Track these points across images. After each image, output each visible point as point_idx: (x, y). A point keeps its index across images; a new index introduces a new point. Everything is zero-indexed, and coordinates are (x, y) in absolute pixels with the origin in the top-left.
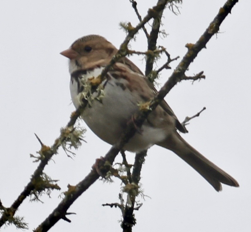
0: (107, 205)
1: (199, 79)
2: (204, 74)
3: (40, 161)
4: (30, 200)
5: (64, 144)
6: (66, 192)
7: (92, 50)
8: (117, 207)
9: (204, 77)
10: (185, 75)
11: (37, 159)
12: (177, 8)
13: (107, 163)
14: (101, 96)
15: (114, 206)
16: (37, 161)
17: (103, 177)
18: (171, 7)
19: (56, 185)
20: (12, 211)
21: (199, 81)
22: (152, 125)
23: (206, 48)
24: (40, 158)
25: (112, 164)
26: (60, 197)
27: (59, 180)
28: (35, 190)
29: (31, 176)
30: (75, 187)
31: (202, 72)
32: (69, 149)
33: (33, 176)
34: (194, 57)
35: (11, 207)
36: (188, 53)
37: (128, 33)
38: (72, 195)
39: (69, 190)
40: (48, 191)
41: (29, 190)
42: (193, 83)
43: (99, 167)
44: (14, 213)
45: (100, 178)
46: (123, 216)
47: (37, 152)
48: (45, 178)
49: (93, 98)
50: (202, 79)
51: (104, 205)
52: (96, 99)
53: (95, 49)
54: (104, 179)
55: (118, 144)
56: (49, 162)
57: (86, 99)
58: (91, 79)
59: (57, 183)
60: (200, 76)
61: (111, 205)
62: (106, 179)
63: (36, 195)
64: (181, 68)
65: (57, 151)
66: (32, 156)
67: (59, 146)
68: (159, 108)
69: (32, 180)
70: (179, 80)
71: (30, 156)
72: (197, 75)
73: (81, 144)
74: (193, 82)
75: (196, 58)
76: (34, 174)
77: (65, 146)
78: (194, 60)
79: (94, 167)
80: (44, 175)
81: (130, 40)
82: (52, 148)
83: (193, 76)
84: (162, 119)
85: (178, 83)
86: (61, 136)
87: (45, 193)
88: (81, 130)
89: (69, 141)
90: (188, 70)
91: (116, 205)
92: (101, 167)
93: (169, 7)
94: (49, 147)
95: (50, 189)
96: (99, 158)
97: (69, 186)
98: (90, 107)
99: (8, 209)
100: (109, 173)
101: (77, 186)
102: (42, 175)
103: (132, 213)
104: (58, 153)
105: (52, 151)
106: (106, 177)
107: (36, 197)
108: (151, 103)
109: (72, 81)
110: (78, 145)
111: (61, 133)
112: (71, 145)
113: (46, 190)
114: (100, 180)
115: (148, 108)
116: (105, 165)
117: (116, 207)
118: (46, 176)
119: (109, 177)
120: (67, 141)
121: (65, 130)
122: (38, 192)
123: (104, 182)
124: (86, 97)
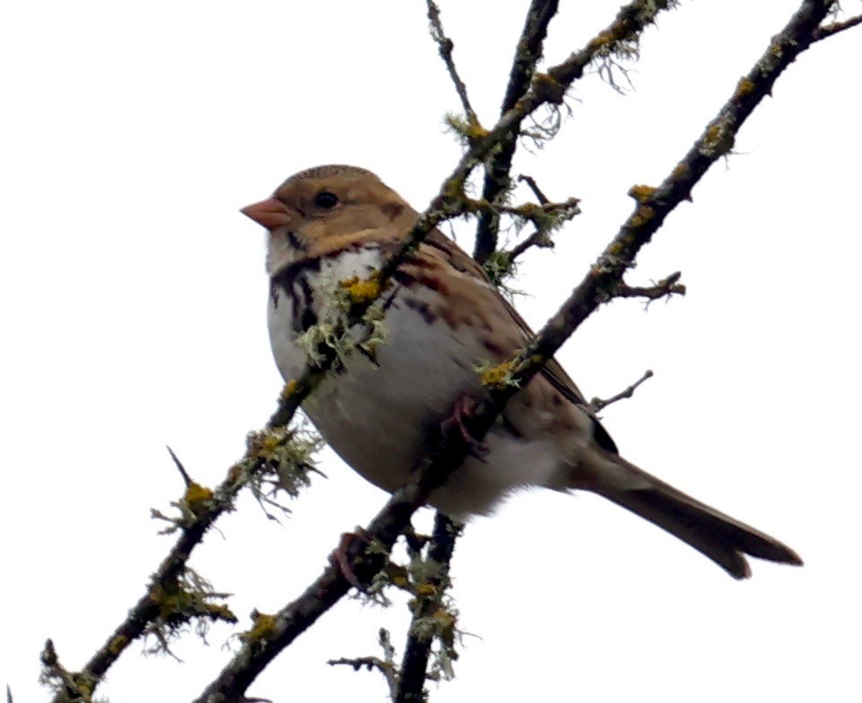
0: (343, 661)
1: (665, 297)
2: (680, 282)
3: (179, 532)
4: (143, 652)
5: (257, 482)
6: (247, 633)
7: (339, 205)
8: (375, 669)
9: (681, 290)
10: (623, 282)
11: (171, 525)
12: (625, 72)
13: (375, 546)
14: (374, 340)
15: (364, 667)
16: (170, 531)
17: (363, 589)
18: (605, 71)
19: (225, 607)
20: (88, 683)
21: (667, 301)
22: (516, 433)
23: (690, 199)
24: (180, 523)
25: (390, 551)
26: (226, 648)
27: (232, 595)
28: (159, 619)
29: (150, 577)
30: (275, 619)
31: (676, 276)
32: (271, 497)
33: (155, 577)
34: (654, 230)
35: (84, 671)
36: (637, 214)
37: (467, 148)
38: (264, 642)
39: (256, 627)
40: (200, 625)
41: (142, 620)
42: (646, 309)
43: (350, 557)
44: (92, 689)
45: (353, 591)
46: (392, 696)
47: (173, 504)
48: (192, 584)
49: (350, 344)
50: (676, 296)
51: (332, 663)
52: (358, 346)
53: (347, 202)
54: (362, 595)
55: (412, 489)
56: (206, 537)
57: (331, 345)
58: (348, 285)
59: (225, 601)
60: (669, 287)
61: (357, 664)
62: (369, 594)
63: (161, 637)
64: (613, 260)
65: (234, 502)
66: (157, 514)
67: (239, 487)
68: (540, 383)
69: (151, 588)
70: (607, 296)
71: (150, 514)
72: (661, 282)
73: (307, 481)
74: (648, 303)
75: (660, 230)
76: (160, 571)
77: (259, 486)
78: (655, 237)
79: (334, 559)
80: (191, 574)
81: (473, 166)
82: (218, 492)
83: (647, 285)
84: (547, 416)
85: (602, 306)
86: (248, 455)
87: (189, 632)
88: (311, 441)
89: (272, 473)
90: (633, 266)
91: (370, 663)
92: (357, 560)
93: (600, 71)
94: (208, 490)
95: (207, 619)
96: (352, 530)
97: (256, 616)
98: (341, 369)
99: (76, 677)
100: (383, 578)
101: (280, 615)
102: (183, 575)
103: (422, 687)
104: (235, 510)
105: (217, 502)
106: (370, 590)
107: (160, 643)
108: (517, 364)
109: (274, 298)
110: (300, 485)
111: (249, 447)
112: (278, 485)
113: (194, 620)
114: (351, 597)
115: (507, 380)
116: (368, 552)
117: (370, 668)
118: (196, 578)
119: (380, 591)
120: (264, 472)
121: (263, 436)
122: (167, 628)
123: (364, 604)
124: (332, 340)
